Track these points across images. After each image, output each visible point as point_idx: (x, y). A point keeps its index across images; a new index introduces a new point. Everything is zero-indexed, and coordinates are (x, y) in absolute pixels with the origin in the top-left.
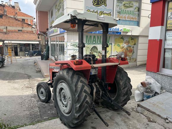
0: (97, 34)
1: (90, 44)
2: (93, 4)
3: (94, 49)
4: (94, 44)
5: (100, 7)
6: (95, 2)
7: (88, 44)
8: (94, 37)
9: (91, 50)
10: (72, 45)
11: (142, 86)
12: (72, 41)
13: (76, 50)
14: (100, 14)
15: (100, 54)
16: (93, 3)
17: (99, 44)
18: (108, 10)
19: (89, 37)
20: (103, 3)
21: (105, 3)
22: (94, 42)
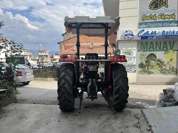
0: (154, 39)
1: (145, 51)
2: (150, 9)
3: (152, 57)
4: (152, 51)
5: (159, 10)
6: (152, 5)
7: (143, 51)
8: (152, 43)
9: (147, 58)
10: (124, 52)
11: (163, 93)
12: (124, 49)
13: (128, 58)
14: (159, 17)
15: (159, 62)
16: (149, 7)
17: (158, 51)
18: (170, 11)
19: (144, 44)
20: (163, 4)
21: (165, 4)
22: (151, 49)
